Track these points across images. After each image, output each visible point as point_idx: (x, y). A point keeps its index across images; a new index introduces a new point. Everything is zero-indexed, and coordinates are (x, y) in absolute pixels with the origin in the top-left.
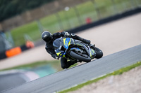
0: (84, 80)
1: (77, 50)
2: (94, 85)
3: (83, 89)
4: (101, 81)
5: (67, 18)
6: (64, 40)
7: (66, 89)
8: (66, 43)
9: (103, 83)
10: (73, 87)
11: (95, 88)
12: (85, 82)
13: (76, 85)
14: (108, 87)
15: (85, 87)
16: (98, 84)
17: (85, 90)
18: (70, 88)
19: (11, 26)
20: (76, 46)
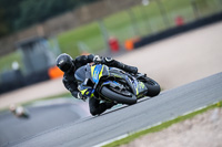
0: (172, 114)
1: (114, 84)
2: (187, 122)
3: (170, 129)
4: (199, 116)
5: (145, 17)
6: (93, 68)
7: (144, 129)
8: (95, 73)
9: (203, 119)
10: (155, 125)
11: (190, 127)
12: (173, 118)
13: (159, 123)
14: (209, 126)
15: (174, 126)
16: (194, 121)
17: (174, 130)
18: (149, 127)
19: (57, 29)
20: (112, 79)
